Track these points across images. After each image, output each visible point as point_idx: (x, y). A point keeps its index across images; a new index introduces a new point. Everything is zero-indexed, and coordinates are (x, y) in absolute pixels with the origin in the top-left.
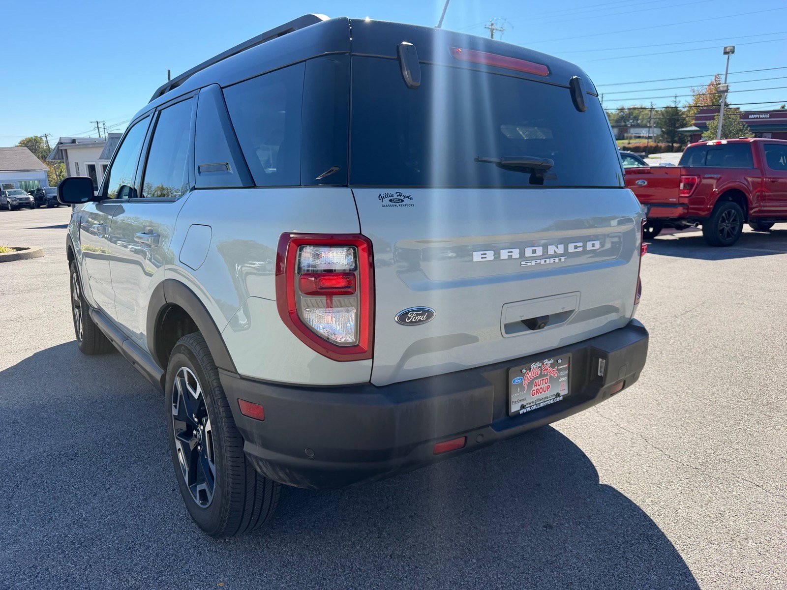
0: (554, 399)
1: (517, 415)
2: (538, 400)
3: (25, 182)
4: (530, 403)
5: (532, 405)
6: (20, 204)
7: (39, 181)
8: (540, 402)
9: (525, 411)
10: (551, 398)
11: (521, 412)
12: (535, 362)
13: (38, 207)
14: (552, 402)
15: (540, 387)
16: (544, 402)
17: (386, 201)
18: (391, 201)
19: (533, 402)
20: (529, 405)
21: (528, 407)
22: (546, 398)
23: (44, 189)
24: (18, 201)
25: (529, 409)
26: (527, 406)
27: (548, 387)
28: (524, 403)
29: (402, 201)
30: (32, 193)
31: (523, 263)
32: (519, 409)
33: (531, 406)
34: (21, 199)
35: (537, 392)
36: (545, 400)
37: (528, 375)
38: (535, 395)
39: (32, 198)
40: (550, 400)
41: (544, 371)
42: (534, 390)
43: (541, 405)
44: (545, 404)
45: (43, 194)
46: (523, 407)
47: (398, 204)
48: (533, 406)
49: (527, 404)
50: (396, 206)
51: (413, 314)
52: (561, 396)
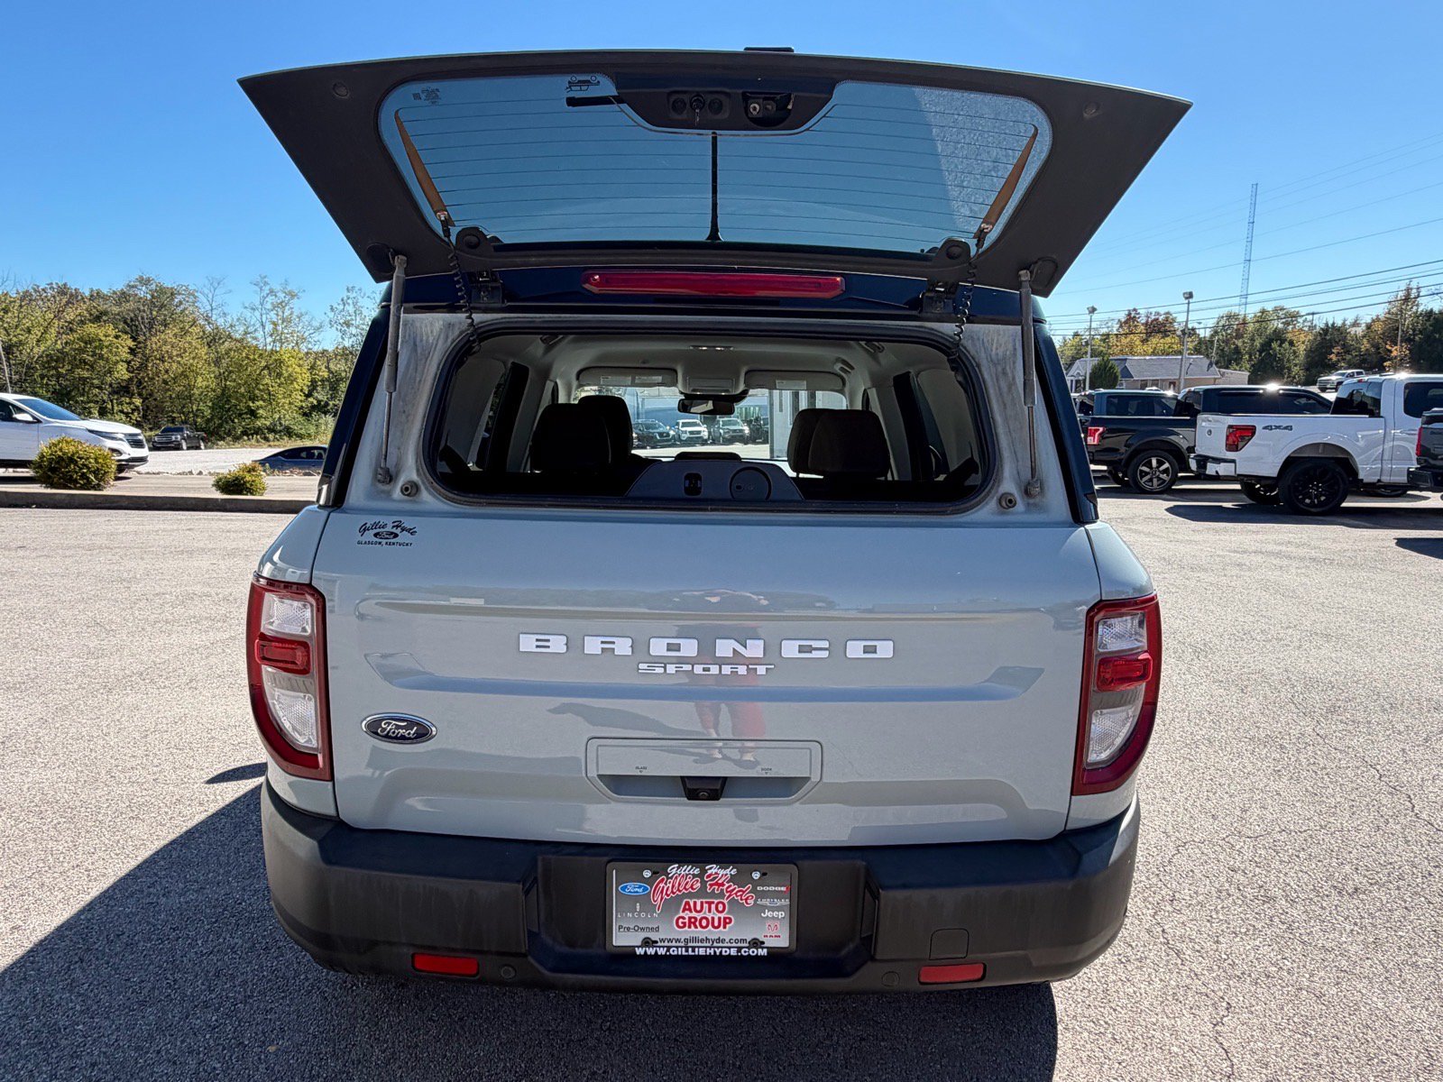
0: (739, 949)
1: (627, 955)
2: (695, 939)
3: (746, 409)
4: (670, 941)
5: (674, 944)
6: (732, 437)
7: (760, 407)
8: (700, 944)
9: (651, 951)
10: (734, 945)
11: (640, 951)
12: (681, 862)
13: (754, 442)
14: (733, 952)
15: (701, 915)
16: (710, 948)
17: (369, 535)
18: (376, 535)
20: (666, 944)
21: (660, 947)
22: (719, 940)
23: (763, 419)
24: (731, 433)
25: (662, 952)
26: (659, 944)
27: (727, 921)
28: (654, 936)
29: (396, 536)
30: (749, 423)
31: (641, 666)
32: (639, 944)
33: (669, 948)
34: (735, 431)
35: (692, 922)
36: (715, 944)
37: (662, 885)
38: (686, 928)
39: (747, 430)
40: (730, 948)
41: (711, 885)
42: (683, 918)
43: (701, 952)
44: (711, 951)
45: (760, 425)
46: (647, 942)
47: (384, 541)
48: (676, 947)
49: (662, 941)
50: (380, 543)
51: (389, 724)
52: (763, 948)
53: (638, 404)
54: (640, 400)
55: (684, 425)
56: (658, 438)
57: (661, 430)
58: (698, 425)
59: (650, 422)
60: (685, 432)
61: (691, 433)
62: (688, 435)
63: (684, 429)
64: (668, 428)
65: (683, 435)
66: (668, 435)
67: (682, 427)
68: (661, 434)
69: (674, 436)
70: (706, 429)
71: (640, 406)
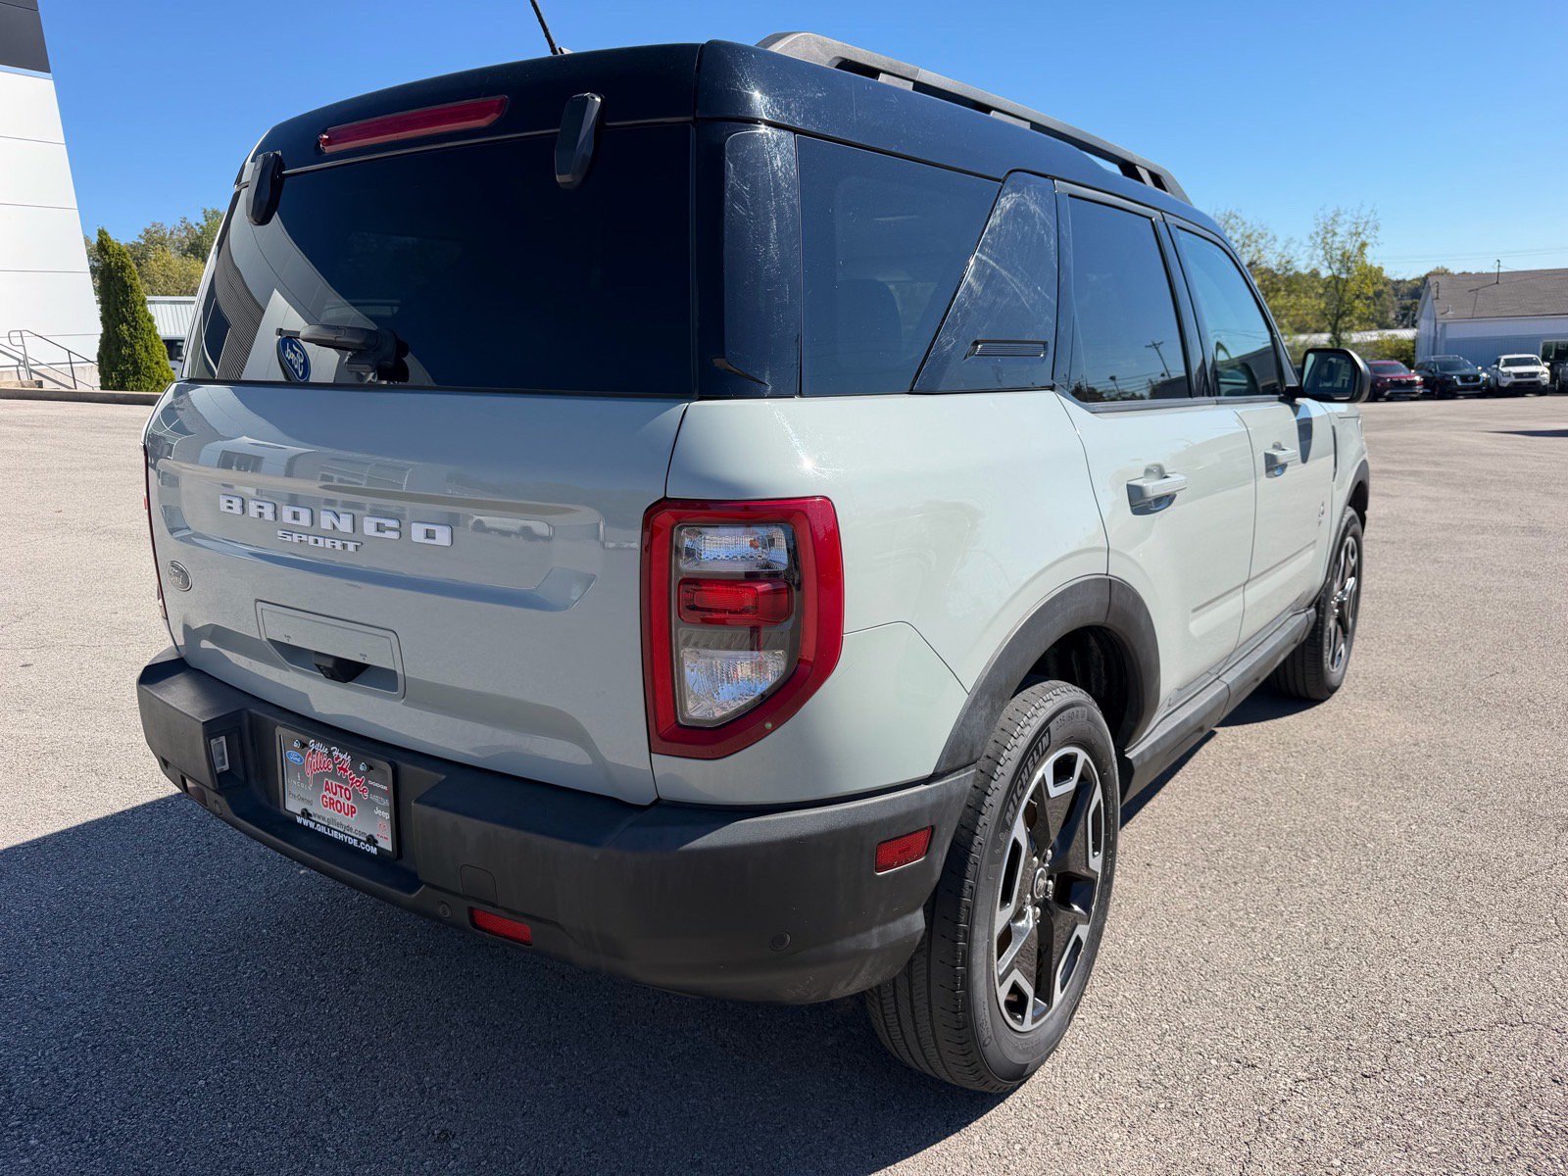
0: (359, 841)
1: (294, 821)
2: (335, 822)
4: (319, 817)
5: (320, 821)
8: (336, 828)
9: (306, 822)
10: (357, 836)
11: (300, 820)
12: (318, 739)
14: (355, 842)
15: (336, 797)
16: (342, 833)
19: (324, 819)
20: (316, 819)
21: (312, 821)
22: (348, 828)
25: (312, 825)
26: (313, 818)
27: (352, 810)
28: (311, 810)
32: (301, 813)
33: (318, 823)
36: (346, 832)
40: (353, 837)
42: (326, 797)
43: (335, 834)
44: (341, 837)
46: (306, 814)
48: (321, 824)
49: (315, 815)
52: (374, 846)
53: (1436, 332)
54: (1439, 326)
55: (1509, 363)
56: (1459, 383)
57: (1467, 371)
58: (1536, 363)
59: (1451, 357)
60: (1509, 375)
61: (1518, 375)
62: (1513, 379)
63: (1505, 370)
64: (1480, 368)
65: (1503, 379)
66: (1477, 378)
67: (1504, 366)
68: (1464, 378)
69: (1488, 380)
70: (1547, 371)
71: (1438, 336)
